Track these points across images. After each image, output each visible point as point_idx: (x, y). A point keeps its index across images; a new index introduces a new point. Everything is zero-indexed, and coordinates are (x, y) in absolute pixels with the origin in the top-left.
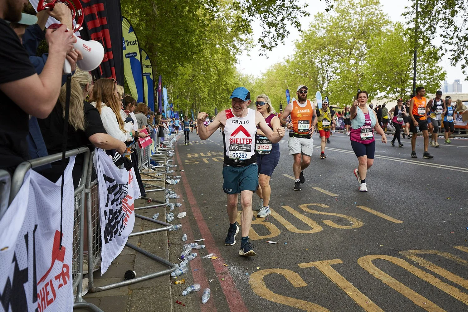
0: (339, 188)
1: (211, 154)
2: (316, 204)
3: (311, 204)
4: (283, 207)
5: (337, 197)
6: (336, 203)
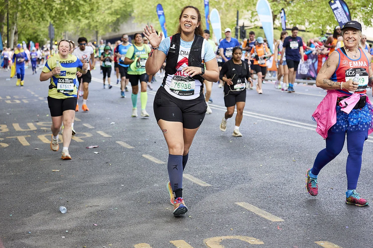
0: (287, 204)
1: (36, 126)
2: (237, 237)
3: (228, 237)
4: (172, 242)
5: (281, 224)
6: (278, 235)
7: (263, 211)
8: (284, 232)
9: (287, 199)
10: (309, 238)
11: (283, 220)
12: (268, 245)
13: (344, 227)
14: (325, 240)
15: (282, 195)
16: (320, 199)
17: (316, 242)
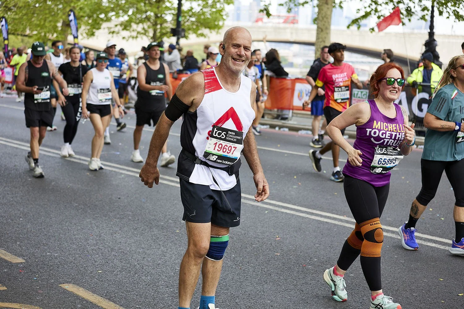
5: (22, 265)
6: (21, 279)
7: (2, 250)
8: (26, 275)
9: (26, 236)
10: (52, 281)
11: (24, 261)
12: (11, 291)
13: (86, 267)
14: (70, 282)
15: (20, 232)
16: (59, 235)
17: (60, 285)
